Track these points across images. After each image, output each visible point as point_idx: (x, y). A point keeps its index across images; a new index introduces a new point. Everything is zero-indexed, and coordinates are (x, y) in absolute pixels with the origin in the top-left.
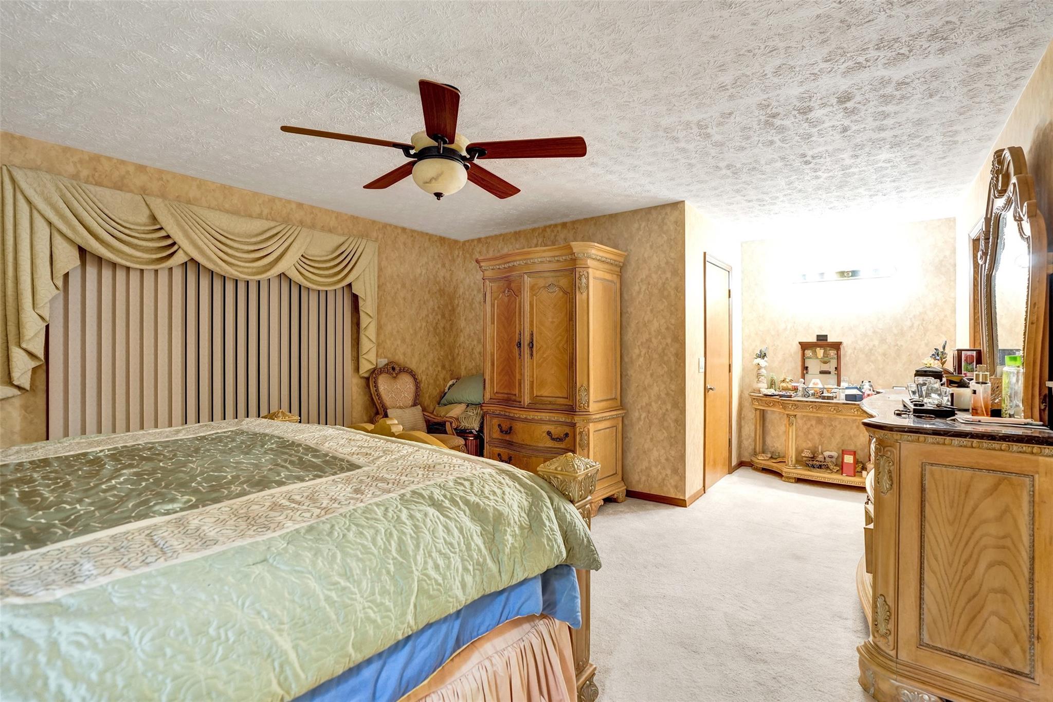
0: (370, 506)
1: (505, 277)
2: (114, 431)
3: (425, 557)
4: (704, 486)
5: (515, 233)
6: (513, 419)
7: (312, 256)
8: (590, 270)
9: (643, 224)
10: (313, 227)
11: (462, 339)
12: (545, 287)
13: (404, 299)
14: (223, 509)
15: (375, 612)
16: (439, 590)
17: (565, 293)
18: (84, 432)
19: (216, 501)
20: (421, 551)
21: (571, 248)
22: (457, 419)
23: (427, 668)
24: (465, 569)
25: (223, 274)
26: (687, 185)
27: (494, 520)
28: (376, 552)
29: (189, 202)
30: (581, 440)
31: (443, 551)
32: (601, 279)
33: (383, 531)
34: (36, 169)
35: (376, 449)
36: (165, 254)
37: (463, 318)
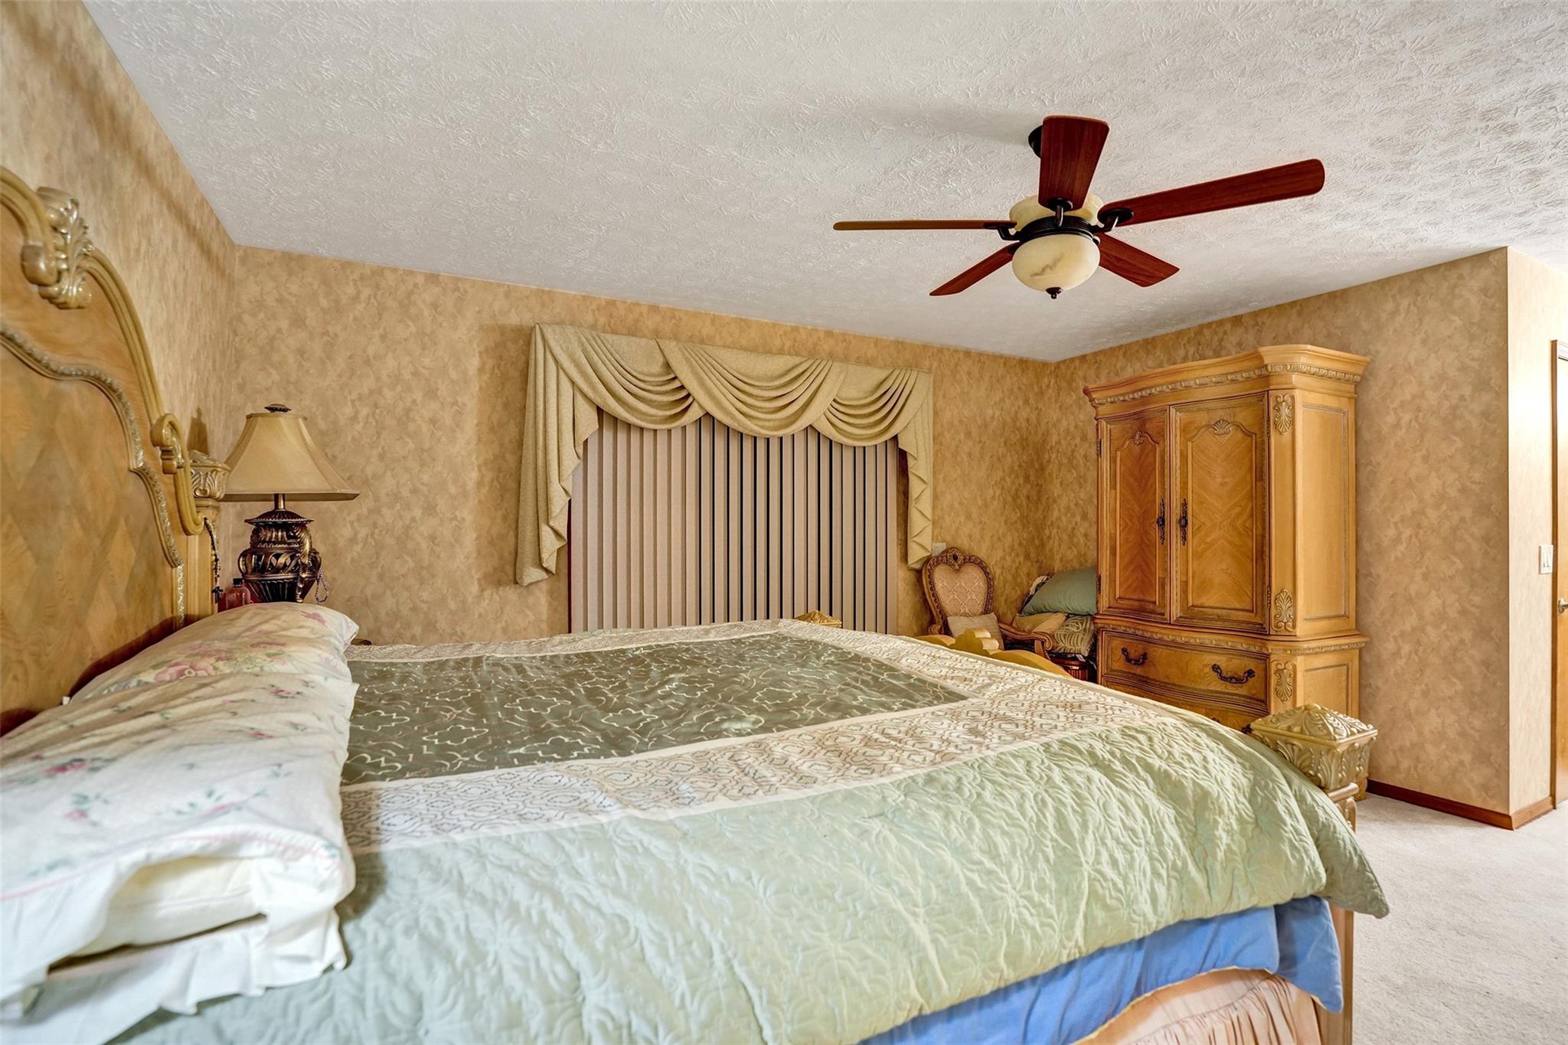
0: (1003, 757)
1: (1134, 414)
2: (642, 626)
3: (1096, 845)
4: (1553, 795)
5: (1146, 341)
6: (1150, 641)
7: (846, 399)
8: (1297, 393)
9: (1405, 303)
10: (845, 359)
11: (1056, 514)
12: (1208, 426)
13: (970, 455)
14: (803, 737)
15: (1032, 915)
16: (1118, 899)
17: (1248, 434)
18: (601, 626)
19: (792, 725)
20: (1091, 836)
21: (1260, 357)
22: (1052, 636)
23: (1096, 1015)
24: (1156, 873)
25: (741, 430)
26: (1520, 215)
27: (1196, 803)
28: (1026, 825)
29: (702, 342)
30: (1279, 684)
31: (1122, 840)
32: (1318, 407)
33: (1032, 796)
34: (561, 323)
35: (977, 673)
36: (679, 410)
37: (1057, 482)
